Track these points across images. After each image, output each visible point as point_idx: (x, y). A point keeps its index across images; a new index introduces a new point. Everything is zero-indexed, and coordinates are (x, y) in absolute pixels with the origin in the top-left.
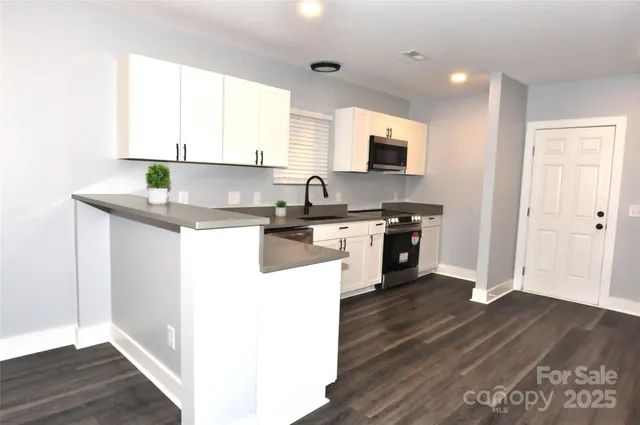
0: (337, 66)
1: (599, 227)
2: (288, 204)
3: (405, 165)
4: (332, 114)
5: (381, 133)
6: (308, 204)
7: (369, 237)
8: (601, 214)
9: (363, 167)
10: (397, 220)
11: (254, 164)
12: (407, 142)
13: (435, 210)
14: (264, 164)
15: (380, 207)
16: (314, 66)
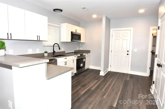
0: (61, 11)
1: (128, 54)
2: (48, 52)
3: (80, 40)
4: (60, 25)
5: (74, 31)
6: (54, 52)
7: (73, 60)
8: (128, 51)
9: (70, 41)
10: (80, 55)
11: (37, 40)
12: (81, 34)
13: (88, 52)
14: (40, 40)
15: (74, 52)
16: (54, 10)
